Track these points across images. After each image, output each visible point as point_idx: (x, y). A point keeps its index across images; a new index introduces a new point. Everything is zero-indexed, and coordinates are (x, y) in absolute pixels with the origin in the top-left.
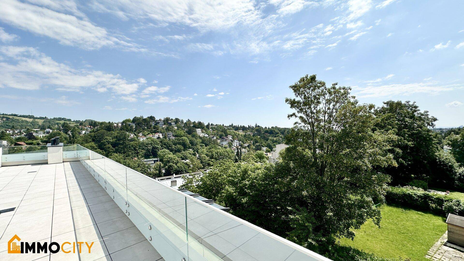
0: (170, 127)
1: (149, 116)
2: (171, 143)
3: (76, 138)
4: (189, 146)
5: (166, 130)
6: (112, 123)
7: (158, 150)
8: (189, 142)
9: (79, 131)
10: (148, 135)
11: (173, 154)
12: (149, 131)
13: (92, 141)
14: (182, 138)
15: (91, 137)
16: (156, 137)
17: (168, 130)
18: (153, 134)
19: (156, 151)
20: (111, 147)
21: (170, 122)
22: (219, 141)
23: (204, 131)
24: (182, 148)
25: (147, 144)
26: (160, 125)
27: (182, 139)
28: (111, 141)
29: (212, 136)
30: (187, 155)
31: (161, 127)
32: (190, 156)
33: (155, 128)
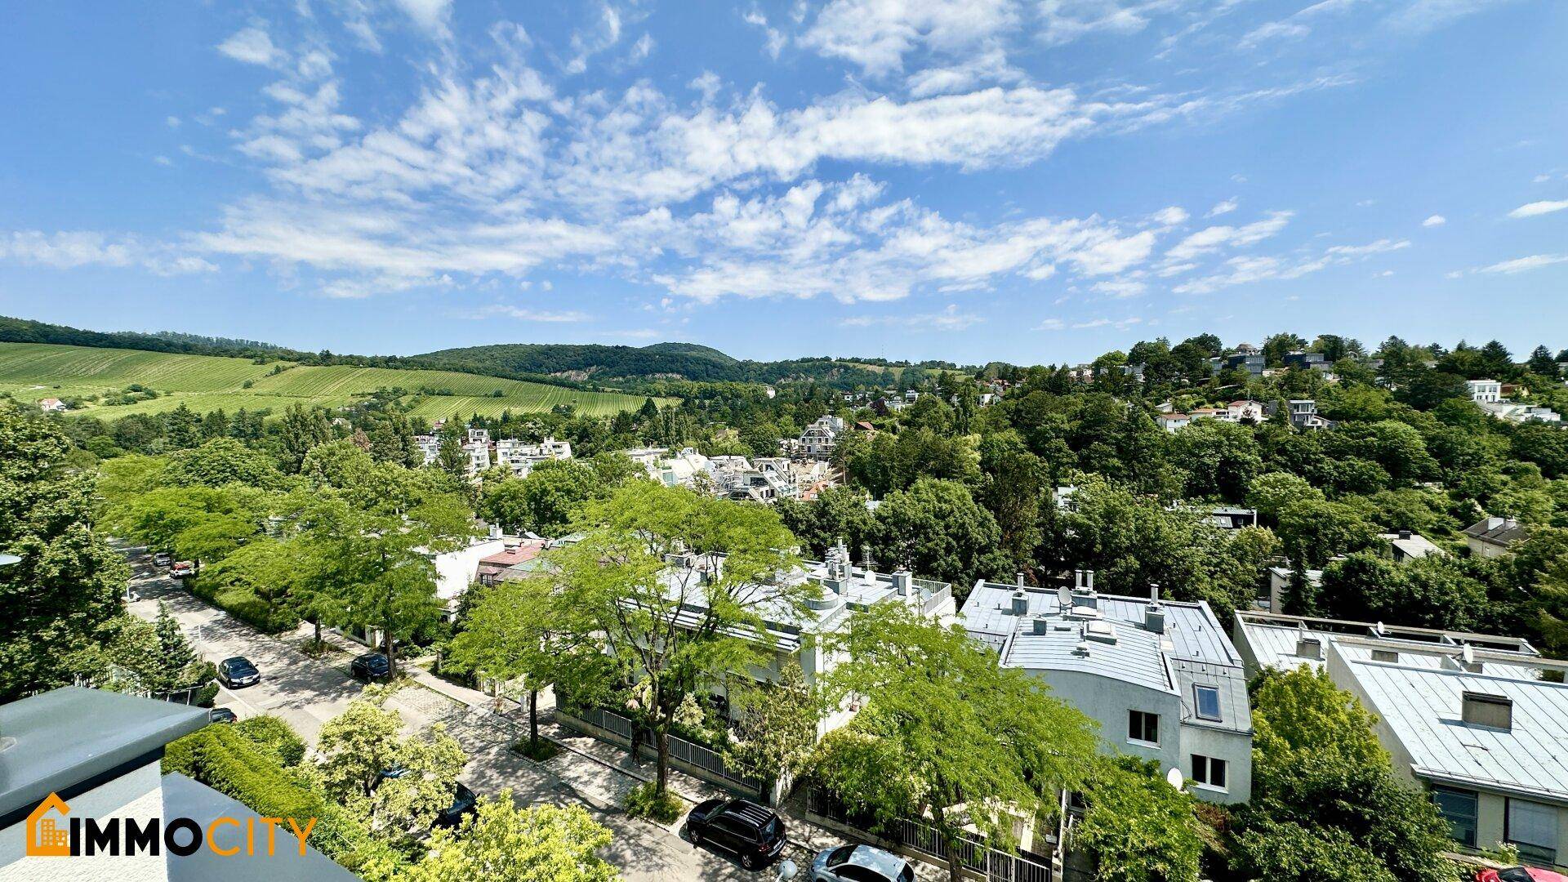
0: (1303, 375)
1: (1196, 334)
2: (1313, 447)
3: (971, 416)
4: (1425, 469)
5: (1280, 386)
6: (1065, 367)
7: (1248, 472)
8: (1422, 445)
9: (978, 395)
10: (1198, 411)
11: (1329, 498)
12: (1198, 394)
13: (1011, 426)
14: (1381, 424)
15: (1008, 413)
16: (1235, 417)
17: (1293, 390)
18: (1220, 404)
19: (1237, 477)
20: (1066, 447)
21: (1300, 353)
23: (1525, 393)
24: (1382, 475)
25: (1200, 445)
26: (1248, 370)
27: (1382, 430)
28: (1066, 427)
30: (1411, 511)
31: (1255, 377)
32: (1433, 517)
33: (1225, 378)
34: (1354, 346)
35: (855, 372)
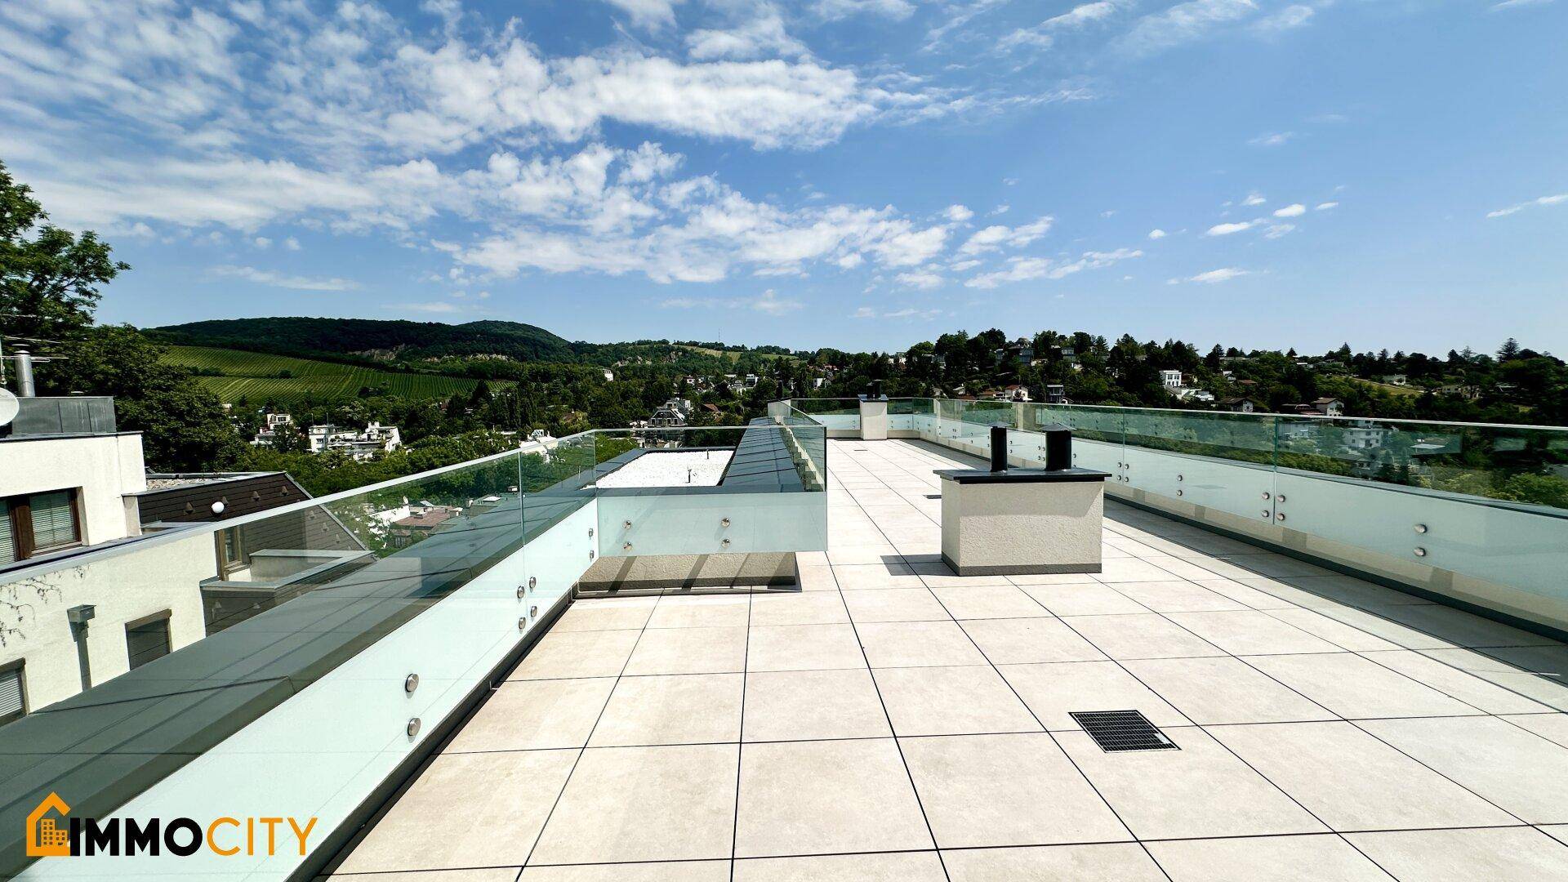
0: (1058, 365)
1: (987, 329)
5: (1041, 373)
6: (884, 354)
10: (984, 394)
12: (985, 379)
16: (1010, 399)
17: (1049, 377)
18: (1000, 387)
21: (1057, 347)
23: (1196, 380)
26: (1021, 361)
31: (1025, 366)
33: (1004, 367)
34: (1098, 341)
35: (693, 355)
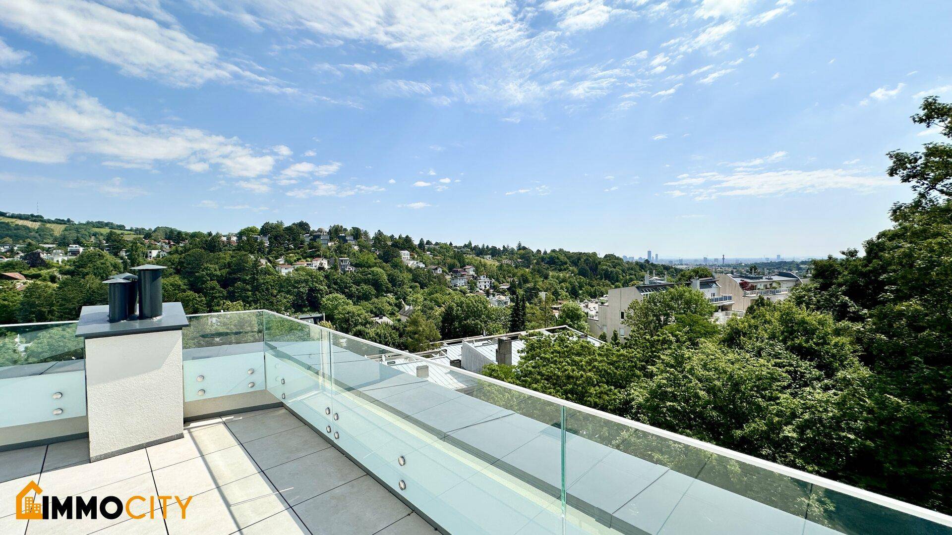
0: (344, 245)
1: (297, 221)
2: (349, 280)
4: (387, 287)
5: (336, 251)
6: (217, 234)
7: (321, 294)
8: (386, 278)
9: (145, 250)
10: (298, 263)
11: (354, 304)
12: (298, 254)
13: (175, 273)
14: (372, 269)
15: (173, 264)
16: (315, 266)
17: (341, 253)
18: (309, 259)
19: (316, 297)
20: (218, 287)
21: (344, 235)
22: (448, 277)
23: (416, 256)
24: (374, 292)
25: (298, 282)
26: (322, 242)
27: (373, 272)
28: (218, 273)
29: (434, 267)
30: (383, 307)
31: (325, 246)
32: (390, 308)
33: (311, 247)
34: (366, 233)
